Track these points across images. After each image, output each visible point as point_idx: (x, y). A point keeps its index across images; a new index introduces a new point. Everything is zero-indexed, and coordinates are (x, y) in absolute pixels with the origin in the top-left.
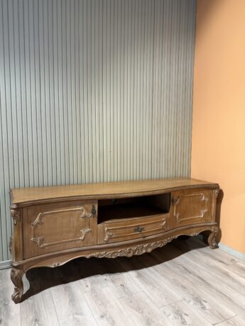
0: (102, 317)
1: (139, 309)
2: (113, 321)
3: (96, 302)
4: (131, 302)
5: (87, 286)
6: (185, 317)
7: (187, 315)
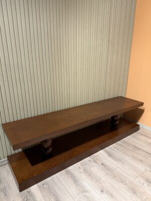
0: (102, 191)
1: (122, 182)
3: (92, 180)
4: (115, 177)
5: (80, 168)
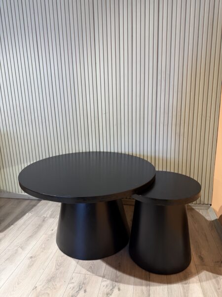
0: (31, 257)
2: (33, 264)
3: (42, 245)
5: (52, 230)
6: (82, 292)
7: (85, 291)
